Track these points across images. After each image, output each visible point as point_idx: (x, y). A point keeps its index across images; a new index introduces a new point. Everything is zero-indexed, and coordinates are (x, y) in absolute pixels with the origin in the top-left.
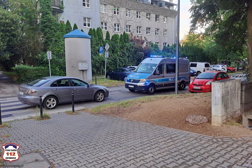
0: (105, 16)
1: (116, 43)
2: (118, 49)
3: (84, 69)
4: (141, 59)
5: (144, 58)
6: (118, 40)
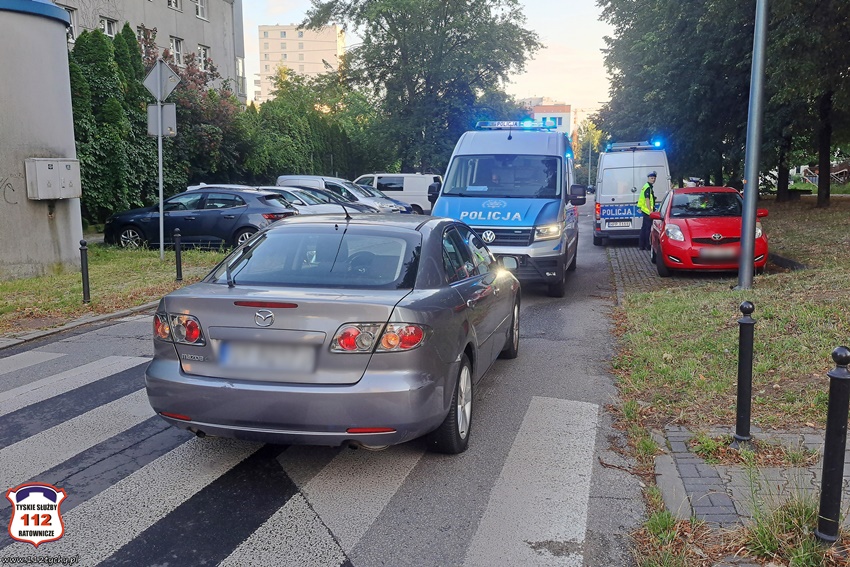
1: (103, 72)
2: (117, 102)
3: (61, 195)
4: (208, 153)
5: (221, 149)
6: (112, 62)
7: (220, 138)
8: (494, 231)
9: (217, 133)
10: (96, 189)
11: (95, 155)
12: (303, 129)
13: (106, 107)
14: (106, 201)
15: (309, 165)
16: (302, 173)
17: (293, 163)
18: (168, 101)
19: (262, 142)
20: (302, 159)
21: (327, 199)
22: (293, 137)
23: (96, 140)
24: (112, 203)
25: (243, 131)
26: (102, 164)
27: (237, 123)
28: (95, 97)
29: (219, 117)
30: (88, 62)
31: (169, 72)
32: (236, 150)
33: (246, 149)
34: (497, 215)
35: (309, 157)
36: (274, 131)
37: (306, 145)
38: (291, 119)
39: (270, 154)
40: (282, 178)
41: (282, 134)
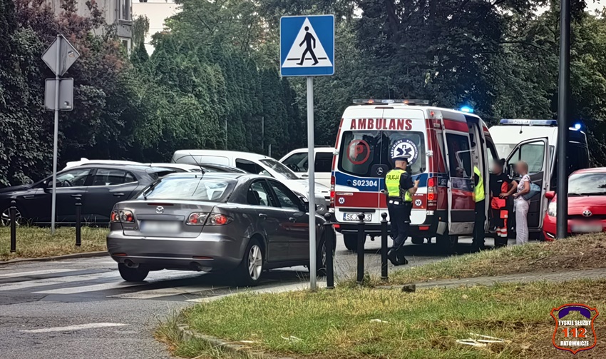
20: (210, 126)
31: (69, 48)
36: (171, 88)
37: (217, 106)
38: (195, 70)
39: (164, 121)
40: (179, 153)
41: (184, 92)
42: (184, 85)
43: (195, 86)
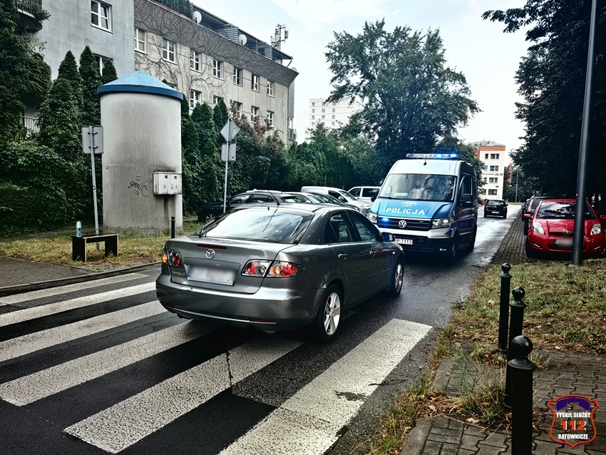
0: (142, 61)
1: (206, 127)
2: (213, 143)
3: (171, 192)
4: (262, 173)
5: (269, 170)
6: (212, 121)
7: (269, 164)
8: (406, 220)
9: (268, 161)
10: (198, 191)
11: (198, 172)
12: (321, 159)
13: (206, 146)
14: (203, 198)
15: (324, 181)
16: (319, 185)
17: (314, 179)
18: (233, 141)
19: (293, 167)
20: (319, 177)
21: (327, 200)
22: (315, 164)
23: (200, 164)
24: (207, 199)
25: (284, 161)
26: (202, 178)
27: (279, 156)
28: (201, 140)
29: (269, 151)
30: (199, 121)
31: (234, 125)
32: (277, 172)
33: (285, 170)
34: (409, 211)
35: (324, 176)
36: (303, 160)
37: (322, 169)
38: (313, 153)
39: (299, 174)
40: (304, 188)
41: (308, 162)
42: (308, 160)
43: (313, 160)
